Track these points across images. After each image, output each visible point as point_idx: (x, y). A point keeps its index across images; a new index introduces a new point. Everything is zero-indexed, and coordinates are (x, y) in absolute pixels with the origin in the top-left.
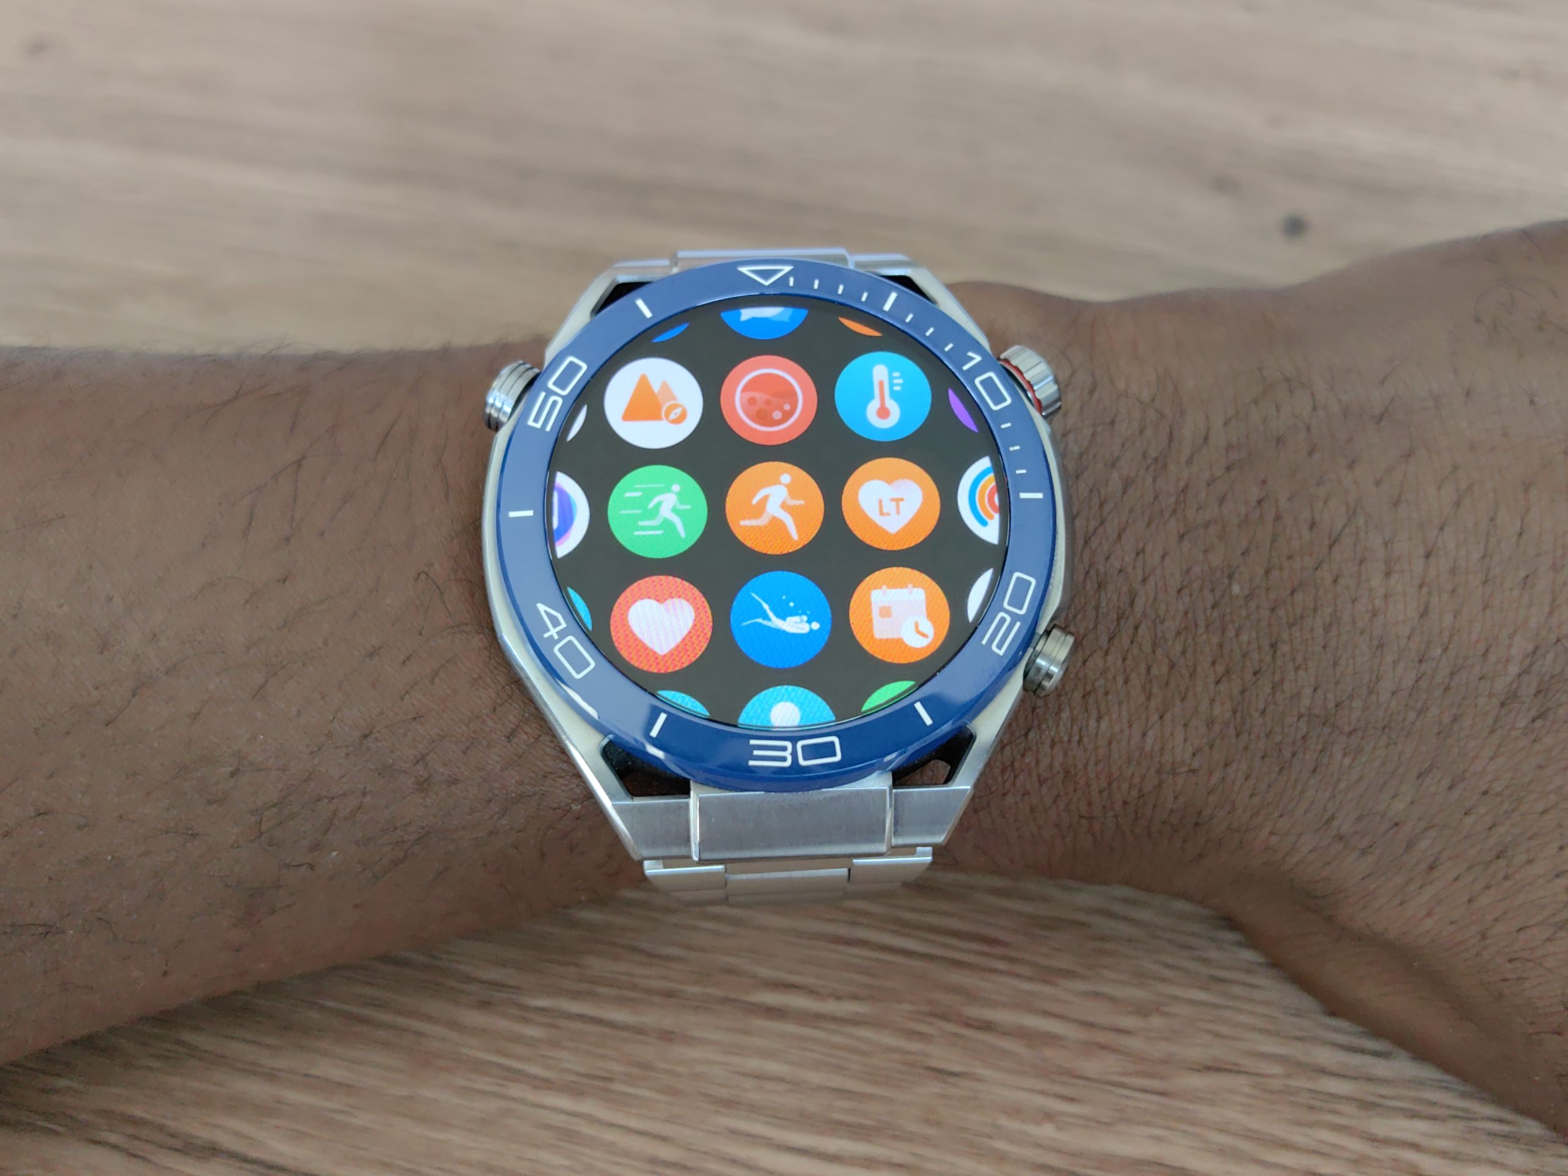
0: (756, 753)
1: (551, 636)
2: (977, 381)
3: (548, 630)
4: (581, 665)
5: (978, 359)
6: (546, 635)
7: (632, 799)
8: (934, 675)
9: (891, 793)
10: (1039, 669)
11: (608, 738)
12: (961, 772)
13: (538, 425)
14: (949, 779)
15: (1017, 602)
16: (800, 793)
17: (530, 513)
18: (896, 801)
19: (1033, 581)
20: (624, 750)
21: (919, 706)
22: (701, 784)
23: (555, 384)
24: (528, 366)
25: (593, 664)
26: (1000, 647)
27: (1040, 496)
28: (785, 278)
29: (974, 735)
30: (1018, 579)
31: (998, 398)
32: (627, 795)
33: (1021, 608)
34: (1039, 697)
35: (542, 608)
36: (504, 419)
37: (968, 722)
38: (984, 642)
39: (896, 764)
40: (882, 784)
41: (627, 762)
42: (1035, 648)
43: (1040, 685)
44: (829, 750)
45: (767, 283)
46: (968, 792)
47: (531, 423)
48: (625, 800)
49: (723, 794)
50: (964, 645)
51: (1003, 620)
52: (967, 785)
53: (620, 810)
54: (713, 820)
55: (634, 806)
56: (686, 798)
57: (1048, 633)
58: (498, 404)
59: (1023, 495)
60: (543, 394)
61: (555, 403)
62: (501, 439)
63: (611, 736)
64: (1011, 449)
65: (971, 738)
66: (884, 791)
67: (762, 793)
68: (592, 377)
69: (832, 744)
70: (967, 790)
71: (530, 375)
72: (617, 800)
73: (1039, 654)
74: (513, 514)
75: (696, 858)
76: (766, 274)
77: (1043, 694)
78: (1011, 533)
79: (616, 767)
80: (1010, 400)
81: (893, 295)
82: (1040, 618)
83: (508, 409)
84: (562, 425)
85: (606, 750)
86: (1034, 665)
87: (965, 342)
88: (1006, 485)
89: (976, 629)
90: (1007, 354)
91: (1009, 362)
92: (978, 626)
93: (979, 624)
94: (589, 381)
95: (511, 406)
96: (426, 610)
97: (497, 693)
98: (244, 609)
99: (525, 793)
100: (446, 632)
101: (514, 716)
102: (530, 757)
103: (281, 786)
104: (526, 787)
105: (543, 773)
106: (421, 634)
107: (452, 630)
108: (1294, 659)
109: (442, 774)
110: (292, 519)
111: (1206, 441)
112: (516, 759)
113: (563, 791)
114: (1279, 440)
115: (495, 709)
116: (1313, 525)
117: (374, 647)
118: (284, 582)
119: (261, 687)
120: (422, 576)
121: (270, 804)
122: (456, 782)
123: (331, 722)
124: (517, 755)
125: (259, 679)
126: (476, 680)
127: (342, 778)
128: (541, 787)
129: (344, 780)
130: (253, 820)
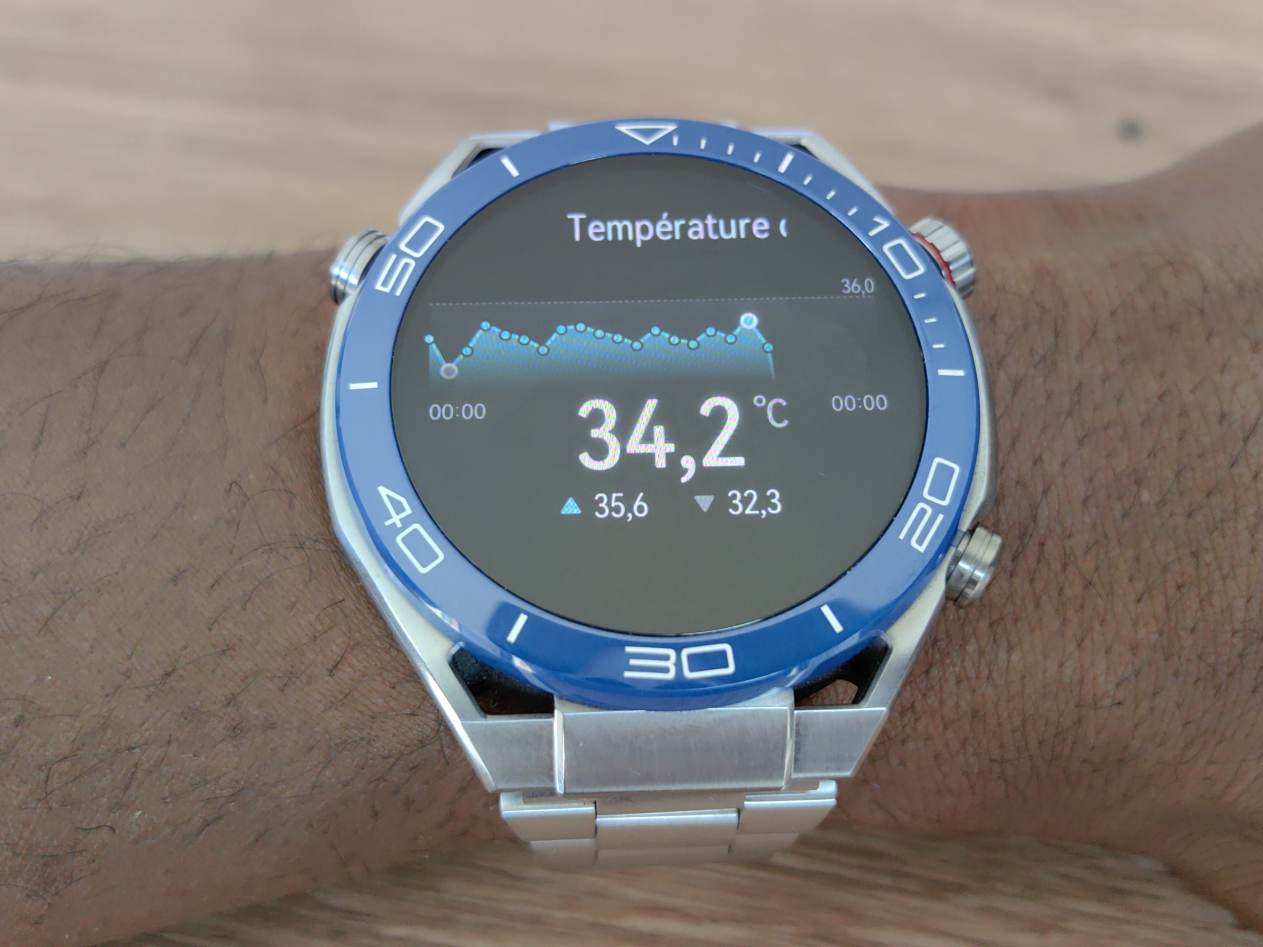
0: (633, 662)
1: (394, 524)
2: (886, 248)
3: (390, 517)
4: (426, 556)
5: (885, 224)
6: (388, 523)
7: (486, 717)
8: (844, 574)
9: (792, 714)
10: (962, 575)
11: (459, 645)
12: (874, 690)
14: (857, 700)
15: (939, 490)
16: (684, 713)
17: (374, 385)
18: (798, 724)
19: (957, 469)
20: (477, 661)
21: (826, 610)
22: (567, 700)
23: (408, 245)
24: (379, 233)
25: (441, 557)
26: (920, 542)
27: (961, 373)
28: (669, 136)
29: (889, 646)
30: (940, 465)
31: (910, 266)
32: (480, 713)
33: (943, 499)
34: (960, 607)
35: (383, 491)
36: (349, 290)
37: (882, 632)
38: (902, 536)
39: (799, 679)
40: (783, 703)
41: (481, 676)
42: (957, 547)
43: (962, 593)
44: (719, 660)
45: (648, 142)
46: (883, 715)
47: (378, 286)
48: (478, 719)
49: (593, 714)
50: (878, 539)
51: (923, 512)
52: (883, 706)
53: (471, 731)
54: (581, 744)
55: (487, 727)
56: (549, 717)
57: (971, 532)
58: (344, 275)
59: (942, 372)
60: (393, 258)
61: (406, 265)
62: (345, 308)
63: (461, 644)
64: (926, 321)
65: (885, 652)
66: (786, 711)
67: (640, 711)
68: (450, 239)
69: (723, 653)
70: (881, 712)
71: (380, 242)
72: (467, 719)
73: (962, 556)
74: (353, 386)
75: (559, 788)
76: (647, 133)
77: (965, 603)
78: (930, 414)
79: (468, 681)
80: (922, 270)
81: (789, 158)
82: (963, 513)
83: (354, 280)
84: (414, 290)
85: (456, 661)
86: (956, 569)
87: (870, 208)
88: (922, 360)
89: (892, 521)
90: (915, 228)
91: (919, 235)
92: (894, 518)
93: (895, 515)
94: (446, 243)
95: (359, 277)
96: (238, 525)
97: (318, 618)
98: (32, 530)
99: (351, 738)
100: (260, 551)
101: (338, 645)
102: (356, 694)
103: (73, 735)
104: (353, 730)
105: (371, 714)
106: (231, 553)
107: (268, 547)
108: (1220, 568)
109: (257, 717)
110: (90, 429)
111: (1094, 333)
112: (340, 697)
113: (394, 735)
114: (1172, 328)
115: (315, 638)
116: (1222, 417)
117: (178, 569)
118: (78, 499)
119: (48, 619)
120: (234, 487)
121: (61, 757)
122: (272, 726)
123: (130, 658)
124: (341, 692)
125: (45, 609)
126: (295, 604)
127: (144, 723)
128: (369, 731)
129: (146, 726)
130: (43, 776)
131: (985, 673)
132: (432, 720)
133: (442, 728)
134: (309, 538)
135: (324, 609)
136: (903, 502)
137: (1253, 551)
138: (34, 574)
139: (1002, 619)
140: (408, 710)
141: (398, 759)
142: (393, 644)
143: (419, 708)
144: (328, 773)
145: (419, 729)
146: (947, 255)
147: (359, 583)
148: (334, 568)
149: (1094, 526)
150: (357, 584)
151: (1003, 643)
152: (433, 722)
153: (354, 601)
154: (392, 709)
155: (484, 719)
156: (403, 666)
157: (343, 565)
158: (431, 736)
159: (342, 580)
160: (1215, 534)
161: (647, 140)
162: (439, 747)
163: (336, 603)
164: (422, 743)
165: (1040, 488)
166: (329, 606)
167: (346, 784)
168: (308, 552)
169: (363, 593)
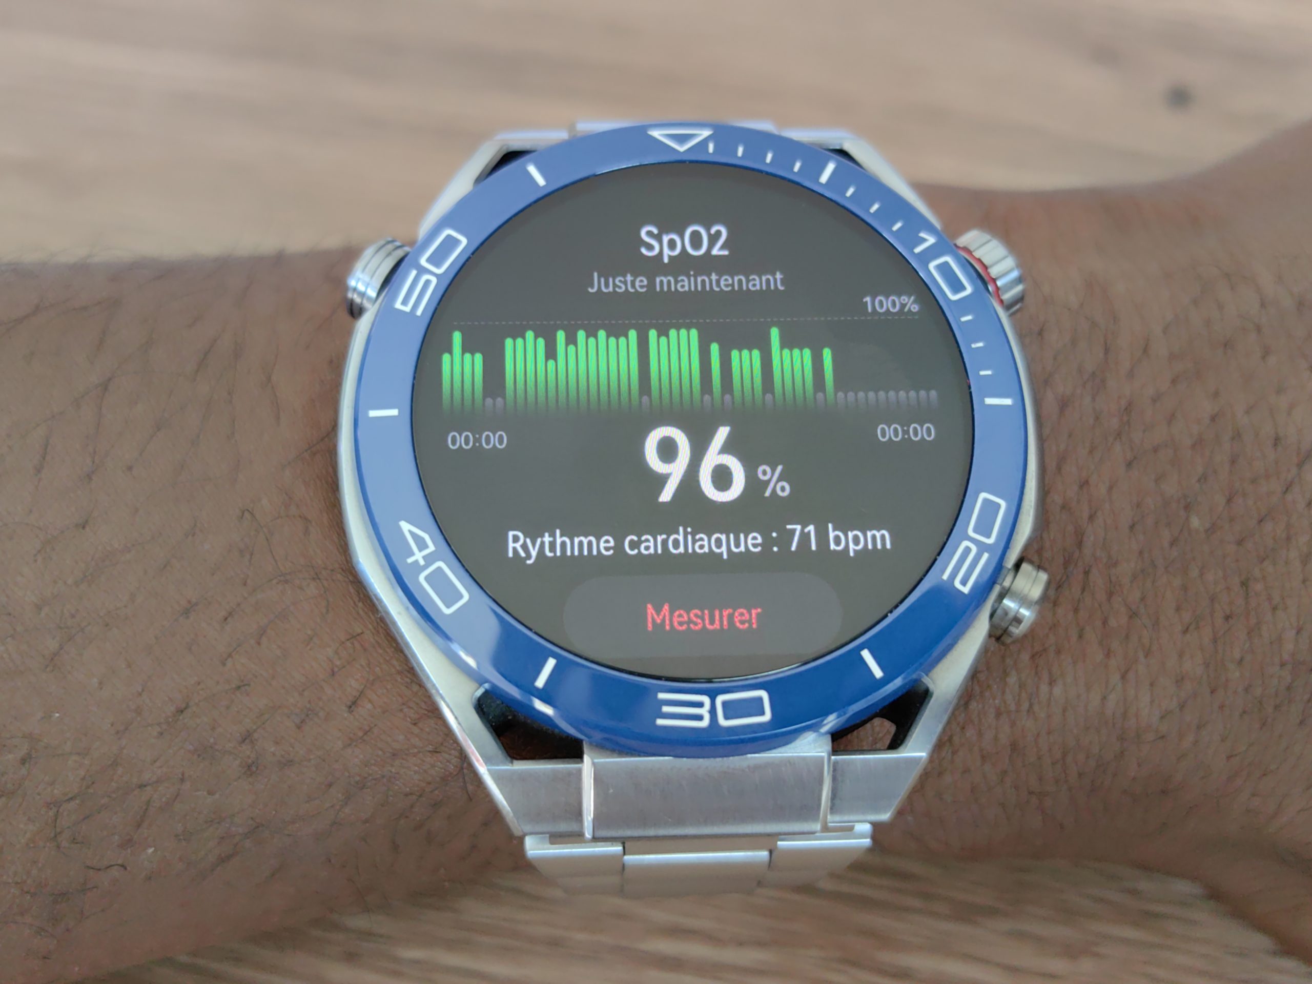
0: (666, 709)
1: (416, 562)
2: (932, 266)
3: (413, 554)
4: (451, 596)
5: (931, 240)
6: (410, 560)
7: (512, 763)
8: (885, 616)
9: (829, 759)
10: (1006, 613)
11: (484, 687)
12: (914, 736)
13: (407, 309)
14: (896, 743)
15: (984, 527)
16: (718, 760)
17: (394, 412)
18: (835, 770)
19: (1003, 504)
20: (501, 703)
21: (866, 654)
22: (597, 746)
23: (429, 260)
24: (398, 244)
25: (466, 597)
26: (964, 583)
27: (1008, 402)
28: (704, 143)
29: (930, 690)
30: (986, 501)
31: (957, 286)
32: (507, 759)
33: (989, 537)
35: (405, 526)
36: (366, 304)
37: (923, 674)
38: (945, 576)
39: (837, 724)
40: (820, 750)
41: (507, 718)
42: (1002, 584)
43: (1005, 631)
44: (756, 707)
45: (682, 149)
46: (923, 759)
47: (398, 305)
48: (504, 764)
49: (623, 759)
50: (921, 580)
51: (967, 550)
52: (922, 752)
53: (497, 778)
54: (611, 791)
55: (514, 772)
56: (578, 763)
57: (1017, 566)
58: (361, 287)
59: (989, 401)
60: (414, 273)
61: (428, 282)
62: (363, 325)
63: (487, 686)
64: (973, 346)
65: (925, 696)
66: (822, 758)
67: (671, 758)
68: (473, 253)
69: (760, 699)
70: (920, 758)
71: (399, 253)
72: (493, 764)
73: (1006, 593)
74: (373, 413)
75: (588, 835)
76: (681, 139)
77: (1010, 640)
78: (976, 445)
79: (493, 722)
80: (969, 290)
81: (830, 167)
82: (1008, 550)
83: (372, 293)
84: (436, 309)
85: (481, 703)
86: (1000, 608)
87: (915, 221)
88: (968, 388)
89: (935, 560)
90: (963, 241)
91: (966, 249)
92: (938, 557)
93: (939, 554)
94: (469, 258)
95: (377, 290)
96: (252, 554)
97: (336, 652)
98: (36, 561)
99: (370, 775)
100: (275, 581)
101: (357, 680)
102: (376, 730)
103: (82, 773)
104: (373, 767)
105: (391, 751)
106: (245, 584)
107: (282, 578)
108: (1270, 599)
109: (274, 754)
110: (95, 452)
111: (1145, 350)
112: (360, 734)
113: (416, 772)
114: (1227, 345)
115: (333, 674)
116: (1277, 441)
117: (189, 602)
118: (84, 527)
119: (55, 654)
120: (247, 515)
121: (70, 796)
122: (290, 763)
123: (140, 694)
124: (360, 729)
125: (52, 645)
126: (311, 639)
127: (155, 762)
128: (390, 768)
129: (158, 764)
130: (51, 813)
131: (1025, 706)
132: (456, 757)
133: (465, 765)
134: (325, 569)
135: (343, 643)
136: (947, 539)
137: (1304, 581)
138: (39, 608)
139: (1045, 650)
140: (430, 746)
141: (421, 796)
142: (415, 680)
143: (442, 744)
144: (347, 810)
145: (441, 766)
146: (994, 272)
147: (378, 614)
148: (351, 598)
149: (1141, 553)
150: (376, 616)
151: (1045, 677)
152: (455, 759)
153: (373, 634)
154: (415, 747)
155: (510, 764)
156: (425, 702)
157: (362, 596)
158: (455, 773)
159: (361, 612)
160: (1266, 563)
161: (681, 147)
162: (462, 784)
163: (354, 637)
164: (444, 779)
165: (1086, 515)
166: (348, 640)
167: (366, 821)
168: (325, 583)
169: (383, 625)
